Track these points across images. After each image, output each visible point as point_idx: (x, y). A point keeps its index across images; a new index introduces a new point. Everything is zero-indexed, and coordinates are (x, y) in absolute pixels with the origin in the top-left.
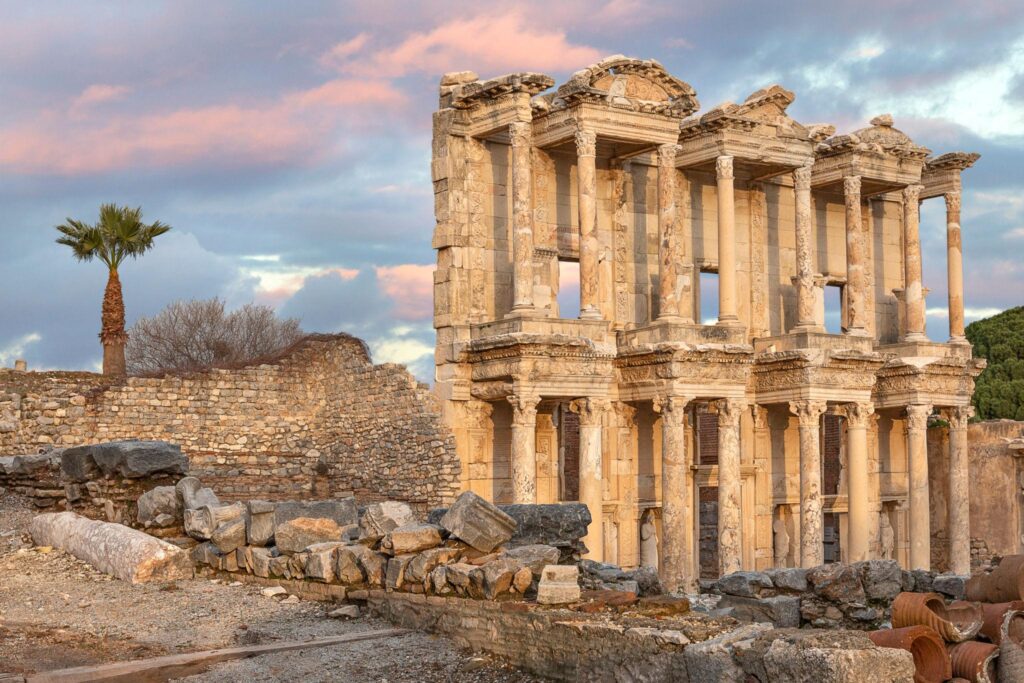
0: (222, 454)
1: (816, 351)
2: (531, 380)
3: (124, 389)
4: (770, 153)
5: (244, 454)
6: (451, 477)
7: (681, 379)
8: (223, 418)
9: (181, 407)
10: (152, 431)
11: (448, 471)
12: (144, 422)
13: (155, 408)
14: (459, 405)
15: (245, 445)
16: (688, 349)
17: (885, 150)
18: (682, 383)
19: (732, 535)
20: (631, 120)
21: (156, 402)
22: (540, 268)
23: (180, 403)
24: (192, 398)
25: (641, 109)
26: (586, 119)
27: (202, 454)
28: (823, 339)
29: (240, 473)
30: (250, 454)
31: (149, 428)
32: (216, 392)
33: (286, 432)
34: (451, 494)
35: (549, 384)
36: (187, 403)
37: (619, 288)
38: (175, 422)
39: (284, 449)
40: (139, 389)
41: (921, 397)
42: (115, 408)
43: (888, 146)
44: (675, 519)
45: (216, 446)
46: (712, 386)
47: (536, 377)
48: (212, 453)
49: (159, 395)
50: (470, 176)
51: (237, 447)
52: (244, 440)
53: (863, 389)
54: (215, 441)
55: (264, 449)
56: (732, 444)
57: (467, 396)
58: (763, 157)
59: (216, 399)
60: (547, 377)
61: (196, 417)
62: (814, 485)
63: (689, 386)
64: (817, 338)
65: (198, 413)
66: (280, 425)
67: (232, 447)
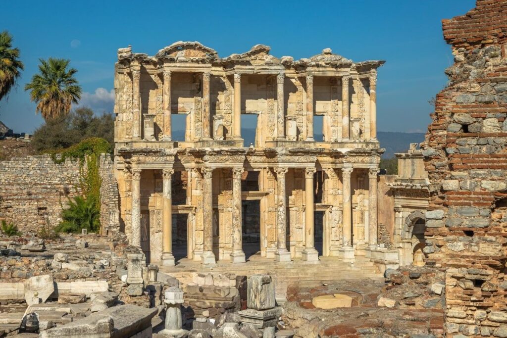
0: (49, 185)
1: (281, 148)
2: (137, 164)
3: (10, 162)
4: (260, 71)
5: (58, 184)
6: (113, 197)
7: (209, 161)
8: (50, 171)
9: (33, 168)
10: (21, 176)
11: (112, 194)
12: (17, 173)
13: (22, 168)
14: (121, 171)
15: (59, 181)
16: (211, 150)
17: (327, 64)
18: (210, 163)
19: (236, 220)
20: (188, 65)
21: (23, 166)
22: (149, 122)
23: (32, 166)
24: (37, 164)
25: (192, 61)
26: (166, 67)
27: (41, 184)
28: (287, 143)
29: (57, 191)
30: (61, 184)
31: (20, 175)
32: (47, 162)
33: (76, 176)
34: (113, 203)
35: (145, 165)
36: (35, 166)
37: (197, 124)
38: (30, 173)
39: (75, 182)
40: (16, 162)
41: (345, 165)
42: (7, 169)
43: (328, 62)
44: (207, 214)
45: (47, 181)
46: (226, 163)
47: (139, 162)
48: (45, 184)
49: (24, 164)
50: (126, 87)
51: (56, 182)
52: (59, 179)
53: (310, 162)
54: (47, 180)
55: (67, 182)
56: (236, 186)
57: (124, 168)
58: (258, 73)
59: (47, 165)
60: (144, 163)
61: (38, 171)
62: (281, 201)
63: (212, 164)
64: (284, 143)
65: (39, 169)
66: (74, 173)
67: (54, 182)
